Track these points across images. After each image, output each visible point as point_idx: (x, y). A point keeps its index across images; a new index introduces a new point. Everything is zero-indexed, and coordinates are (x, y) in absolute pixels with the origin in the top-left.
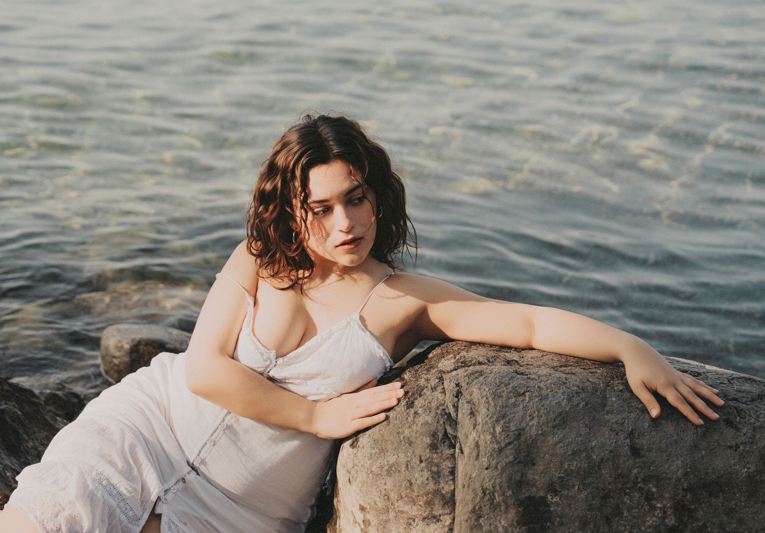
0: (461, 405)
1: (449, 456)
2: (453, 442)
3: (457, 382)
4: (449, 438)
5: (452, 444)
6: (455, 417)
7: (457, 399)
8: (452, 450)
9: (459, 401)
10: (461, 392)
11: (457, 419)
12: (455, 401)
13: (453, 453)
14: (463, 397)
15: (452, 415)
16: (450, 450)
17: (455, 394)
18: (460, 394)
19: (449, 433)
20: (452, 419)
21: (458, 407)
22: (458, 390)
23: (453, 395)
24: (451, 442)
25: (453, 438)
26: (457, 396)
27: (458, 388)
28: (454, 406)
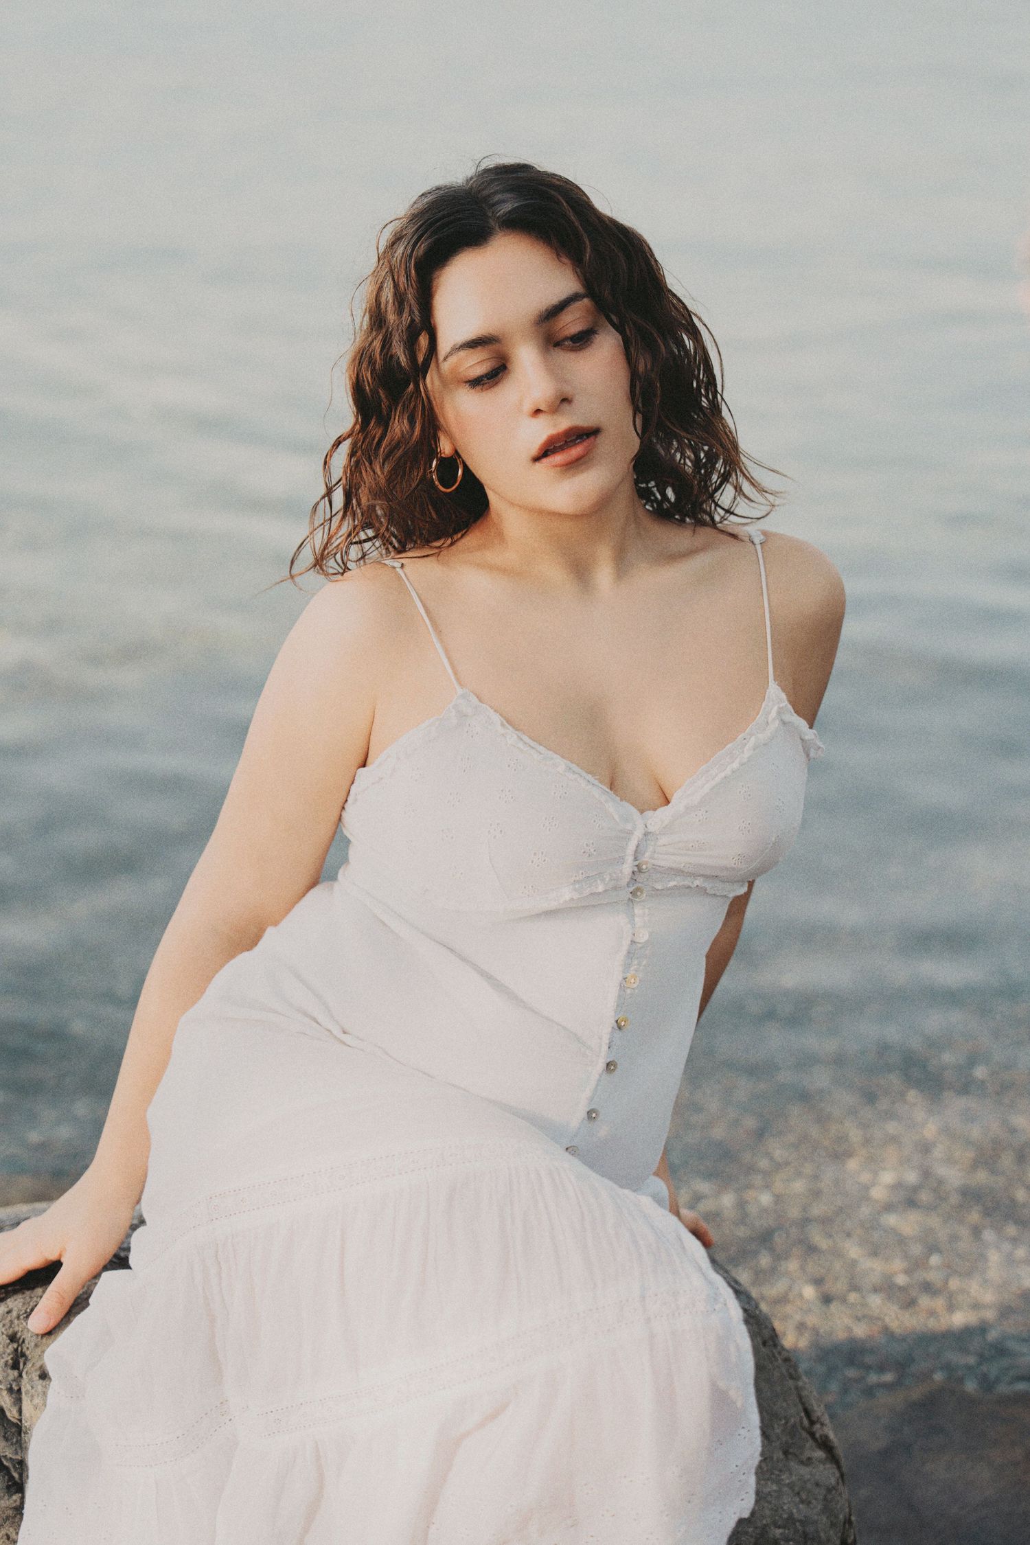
0: (29, 1387)
1: (11, 1512)
2: (16, 1475)
3: (10, 1331)
4: (7, 1468)
5: (15, 1483)
6: (17, 1416)
7: (16, 1373)
8: (15, 1497)
9: (20, 1376)
10: (23, 1355)
11: (20, 1420)
12: (11, 1377)
13: (18, 1503)
14: (29, 1365)
15: (8, 1414)
16: (11, 1496)
17: (10, 1362)
18: (22, 1361)
19: (5, 1457)
20: (9, 1421)
21: (19, 1390)
22: (16, 1350)
23: (6, 1364)
24: (12, 1478)
25: (14, 1467)
26: (15, 1366)
27: (15, 1345)
28: (10, 1390)
